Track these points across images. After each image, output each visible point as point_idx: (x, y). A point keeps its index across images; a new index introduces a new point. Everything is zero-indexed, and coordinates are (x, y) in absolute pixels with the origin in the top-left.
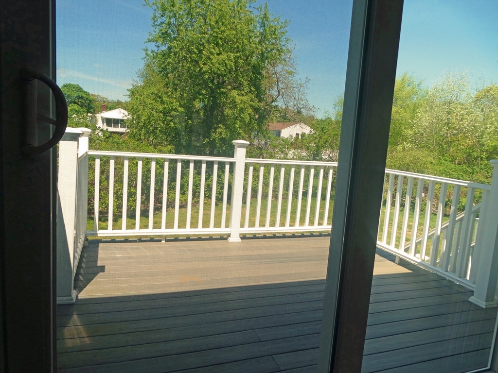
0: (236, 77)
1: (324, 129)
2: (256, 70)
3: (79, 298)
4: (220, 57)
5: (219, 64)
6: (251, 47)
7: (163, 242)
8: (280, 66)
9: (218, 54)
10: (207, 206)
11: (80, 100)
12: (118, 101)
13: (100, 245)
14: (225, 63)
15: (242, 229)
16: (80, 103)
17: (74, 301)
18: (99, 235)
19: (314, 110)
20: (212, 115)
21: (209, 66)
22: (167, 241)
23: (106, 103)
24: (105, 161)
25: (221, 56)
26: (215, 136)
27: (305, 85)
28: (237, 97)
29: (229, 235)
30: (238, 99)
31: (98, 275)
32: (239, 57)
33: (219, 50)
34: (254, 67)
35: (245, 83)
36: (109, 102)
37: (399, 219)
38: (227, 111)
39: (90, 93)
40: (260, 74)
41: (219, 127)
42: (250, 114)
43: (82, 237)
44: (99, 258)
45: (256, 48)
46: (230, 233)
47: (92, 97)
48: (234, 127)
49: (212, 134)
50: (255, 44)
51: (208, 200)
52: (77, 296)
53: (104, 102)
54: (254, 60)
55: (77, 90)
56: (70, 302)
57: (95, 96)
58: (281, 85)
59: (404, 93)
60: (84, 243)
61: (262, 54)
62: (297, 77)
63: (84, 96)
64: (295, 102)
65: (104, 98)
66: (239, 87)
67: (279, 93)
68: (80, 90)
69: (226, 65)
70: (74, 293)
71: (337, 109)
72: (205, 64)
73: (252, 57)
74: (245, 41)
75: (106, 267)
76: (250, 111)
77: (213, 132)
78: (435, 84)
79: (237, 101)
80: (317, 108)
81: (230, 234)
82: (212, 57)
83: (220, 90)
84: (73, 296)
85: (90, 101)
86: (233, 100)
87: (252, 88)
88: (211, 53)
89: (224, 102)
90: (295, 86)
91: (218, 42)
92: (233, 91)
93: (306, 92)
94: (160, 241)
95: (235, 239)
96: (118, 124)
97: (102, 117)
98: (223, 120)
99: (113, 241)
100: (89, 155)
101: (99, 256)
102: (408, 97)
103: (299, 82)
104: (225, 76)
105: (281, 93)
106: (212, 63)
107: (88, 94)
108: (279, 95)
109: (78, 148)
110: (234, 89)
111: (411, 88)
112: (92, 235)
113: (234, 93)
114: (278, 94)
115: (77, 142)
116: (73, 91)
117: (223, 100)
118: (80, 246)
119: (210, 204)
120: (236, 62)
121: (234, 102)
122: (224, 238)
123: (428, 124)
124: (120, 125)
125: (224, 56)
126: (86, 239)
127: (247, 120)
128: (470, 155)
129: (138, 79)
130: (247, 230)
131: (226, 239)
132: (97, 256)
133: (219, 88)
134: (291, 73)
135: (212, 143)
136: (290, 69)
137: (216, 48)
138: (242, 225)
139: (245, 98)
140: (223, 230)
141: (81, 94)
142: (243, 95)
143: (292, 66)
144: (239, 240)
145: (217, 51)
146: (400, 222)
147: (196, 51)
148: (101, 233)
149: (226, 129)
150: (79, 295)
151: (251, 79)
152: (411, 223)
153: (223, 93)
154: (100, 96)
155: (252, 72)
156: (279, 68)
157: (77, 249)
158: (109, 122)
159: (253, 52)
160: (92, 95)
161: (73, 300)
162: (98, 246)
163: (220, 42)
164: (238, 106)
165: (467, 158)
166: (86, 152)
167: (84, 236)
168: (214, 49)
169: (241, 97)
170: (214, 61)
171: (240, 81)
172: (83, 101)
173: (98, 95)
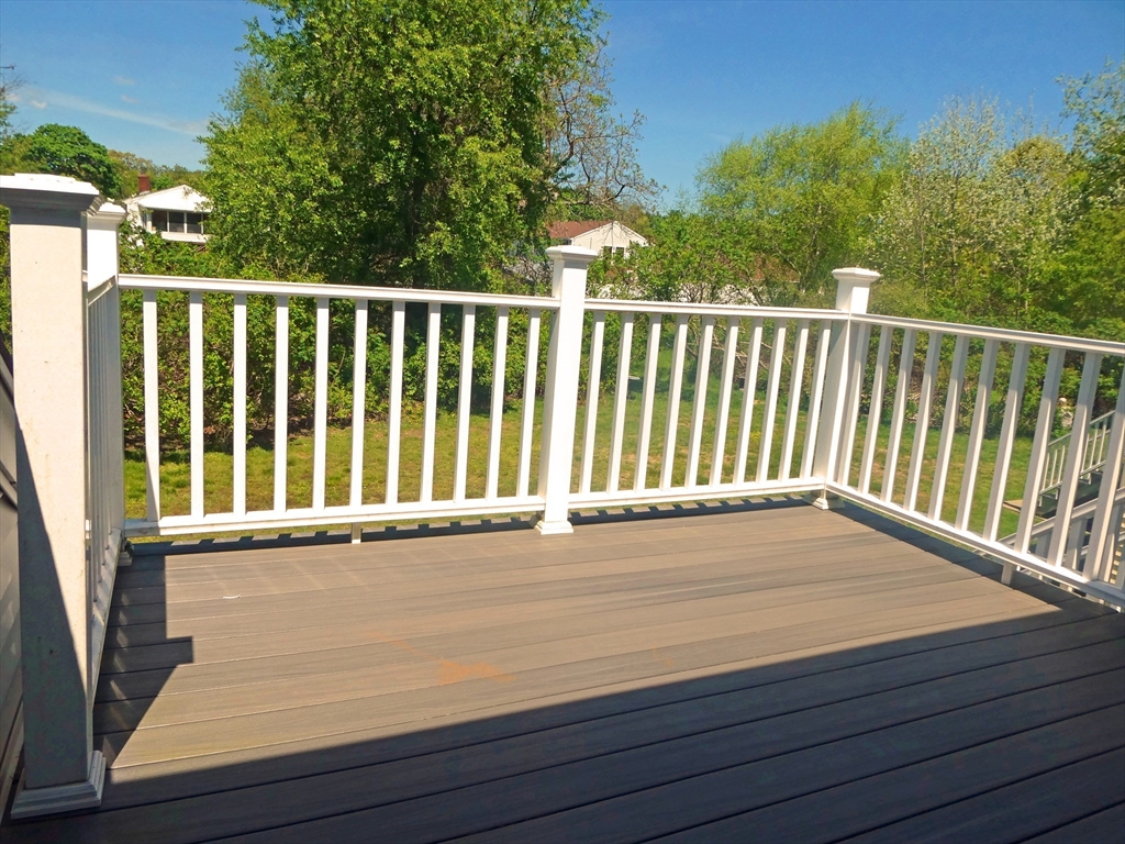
0: (475, 107)
1: (683, 234)
2: (522, 88)
3: (117, 777)
4: (437, 55)
5: (434, 72)
6: (510, 31)
7: (356, 542)
8: (574, 84)
9: (430, 47)
10: (413, 418)
11: (83, 166)
12: (177, 167)
13: (168, 559)
14: (449, 71)
15: (575, 497)
16: (83, 174)
17: (99, 796)
18: (163, 533)
19: (655, 189)
20: (417, 197)
21: (409, 74)
22: (366, 538)
23: (148, 173)
24: (173, 308)
25: (438, 51)
26: (425, 250)
27: (632, 131)
28: (480, 153)
29: (539, 516)
30: (483, 160)
31: (174, 675)
32: (482, 55)
33: (434, 37)
34: (516, 79)
35: (497, 121)
36: (154, 171)
37: (855, 441)
38: (455, 189)
39: (109, 148)
40: (532, 99)
41: (438, 229)
42: (509, 198)
43: (113, 543)
44: (168, 608)
45: (522, 34)
46: (541, 508)
47: (111, 160)
48: (472, 230)
49: (419, 245)
50: (519, 24)
51: (414, 405)
52: (108, 770)
53: (144, 170)
54: (515, 65)
55: (76, 139)
56: (85, 802)
57: (119, 155)
58: (576, 132)
59: (853, 152)
60: (120, 558)
61: (536, 50)
62: (612, 112)
63: (94, 155)
64: (610, 171)
65: (142, 160)
66: (483, 130)
67: (572, 148)
68: (83, 140)
69: (451, 75)
70: (96, 761)
71: (703, 187)
72: (397, 72)
73: (512, 56)
74: (496, 16)
75: (195, 640)
76: (513, 189)
77: (422, 241)
78: (926, 131)
79: (479, 163)
80: (660, 186)
81: (543, 512)
82: (415, 54)
83: (437, 138)
84: (92, 781)
85: (109, 167)
86: (469, 160)
87: (515, 135)
88: (414, 44)
89: (447, 168)
90: (609, 132)
91: (428, 16)
92: (470, 139)
93: (634, 147)
94: (346, 539)
95: (556, 524)
96: (183, 223)
97: (140, 206)
98: (446, 211)
99: (207, 545)
100: (123, 290)
101: (169, 602)
102: (863, 162)
103: (618, 122)
104: (448, 102)
105: (576, 149)
106: (416, 69)
107: (103, 151)
108: (572, 154)
109: (84, 266)
110: (473, 133)
111: (866, 139)
112: (144, 532)
113: (473, 144)
114: (568, 151)
115: (77, 231)
116: (66, 142)
117: (445, 161)
118: (108, 575)
119: (422, 415)
120: (476, 67)
121: (471, 166)
122: (523, 524)
123: (911, 222)
124: (186, 225)
125: (444, 54)
126: (125, 547)
127: (504, 209)
128: (999, 292)
129: (226, 114)
130: (588, 500)
131: (528, 526)
132: (162, 603)
133: (436, 133)
134: (599, 102)
135: (418, 266)
136: (596, 94)
137: (426, 31)
138: (575, 486)
139: (497, 157)
140: (521, 503)
141: (87, 150)
142: (492, 150)
143: (600, 84)
144: (568, 528)
145: (428, 39)
146: (859, 447)
147: (374, 37)
148: (171, 526)
149: (452, 232)
150: (114, 766)
151: (509, 112)
152: (882, 450)
153: (445, 143)
154: (133, 156)
155: (514, 94)
156: (570, 89)
157: (98, 587)
158: (161, 218)
159: (515, 45)
160: (114, 153)
161: (94, 794)
162: (162, 568)
163: (434, 16)
164: (482, 176)
165: (991, 300)
166: (113, 280)
167: (118, 539)
168: (421, 33)
169: (490, 155)
170: (421, 63)
171: (486, 115)
172: (92, 169)
173: (128, 154)
